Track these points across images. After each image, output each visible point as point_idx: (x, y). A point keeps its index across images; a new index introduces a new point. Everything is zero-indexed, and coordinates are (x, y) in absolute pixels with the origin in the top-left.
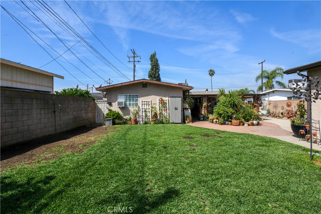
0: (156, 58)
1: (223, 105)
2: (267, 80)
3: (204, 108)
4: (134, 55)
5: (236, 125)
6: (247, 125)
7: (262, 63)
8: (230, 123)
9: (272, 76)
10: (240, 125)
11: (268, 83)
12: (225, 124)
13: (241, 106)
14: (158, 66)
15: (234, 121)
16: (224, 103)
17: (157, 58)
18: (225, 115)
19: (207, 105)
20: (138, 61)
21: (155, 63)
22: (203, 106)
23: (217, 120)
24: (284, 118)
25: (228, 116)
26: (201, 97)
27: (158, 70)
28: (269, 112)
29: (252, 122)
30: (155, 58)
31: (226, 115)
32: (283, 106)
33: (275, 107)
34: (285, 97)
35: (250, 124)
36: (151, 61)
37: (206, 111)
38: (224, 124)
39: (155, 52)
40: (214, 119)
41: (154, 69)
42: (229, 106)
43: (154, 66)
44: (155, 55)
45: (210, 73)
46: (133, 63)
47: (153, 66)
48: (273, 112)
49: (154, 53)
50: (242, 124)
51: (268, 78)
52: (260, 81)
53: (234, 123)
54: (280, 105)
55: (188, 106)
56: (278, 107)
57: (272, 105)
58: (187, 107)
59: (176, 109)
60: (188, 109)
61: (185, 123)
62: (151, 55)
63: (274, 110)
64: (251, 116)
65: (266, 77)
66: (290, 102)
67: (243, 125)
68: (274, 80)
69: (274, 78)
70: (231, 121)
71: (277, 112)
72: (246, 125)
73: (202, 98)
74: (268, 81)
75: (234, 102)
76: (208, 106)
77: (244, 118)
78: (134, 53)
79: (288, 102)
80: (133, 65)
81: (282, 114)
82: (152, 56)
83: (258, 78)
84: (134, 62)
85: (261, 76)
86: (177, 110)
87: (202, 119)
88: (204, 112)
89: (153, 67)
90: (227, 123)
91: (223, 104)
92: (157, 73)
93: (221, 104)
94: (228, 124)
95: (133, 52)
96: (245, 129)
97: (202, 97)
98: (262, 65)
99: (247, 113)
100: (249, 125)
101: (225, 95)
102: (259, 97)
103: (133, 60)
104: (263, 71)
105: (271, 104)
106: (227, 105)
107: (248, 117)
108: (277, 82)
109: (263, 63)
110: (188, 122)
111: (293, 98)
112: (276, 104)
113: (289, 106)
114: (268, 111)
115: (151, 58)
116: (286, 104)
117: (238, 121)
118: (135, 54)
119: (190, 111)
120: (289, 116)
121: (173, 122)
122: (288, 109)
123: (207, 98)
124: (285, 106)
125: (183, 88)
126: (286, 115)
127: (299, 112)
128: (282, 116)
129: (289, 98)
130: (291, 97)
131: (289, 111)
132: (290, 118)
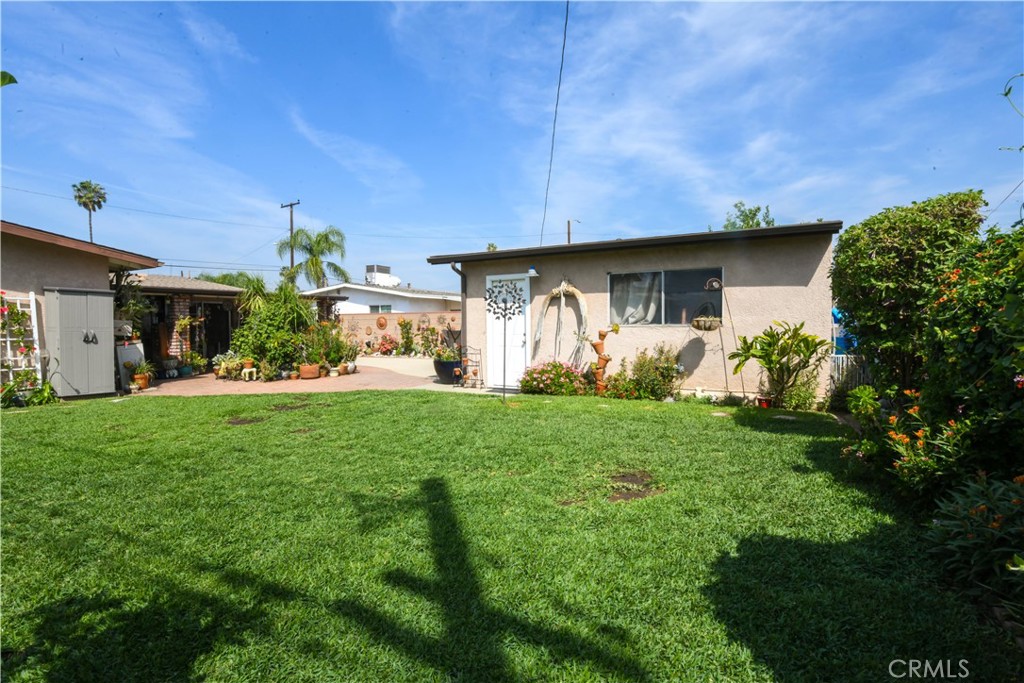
2: (308, 256)
3: (181, 334)
5: (310, 376)
6: (336, 374)
7: (291, 205)
8: (293, 373)
9: (320, 248)
10: (320, 376)
12: (282, 378)
15: (306, 367)
19: (191, 325)
22: (177, 328)
23: (254, 370)
24: (375, 355)
26: (164, 298)
29: (344, 366)
33: (353, 329)
34: (365, 304)
35: (341, 371)
37: (186, 347)
38: (279, 377)
40: (242, 368)
50: (324, 372)
51: (310, 250)
52: (287, 256)
53: (307, 372)
54: (363, 325)
55: (131, 329)
56: (359, 330)
58: (127, 331)
60: (130, 339)
61: (128, 392)
64: (339, 352)
65: (303, 248)
66: (384, 318)
67: (328, 374)
68: (325, 259)
69: (323, 252)
70: (298, 369)
71: (358, 341)
72: (333, 374)
73: (168, 302)
74: (309, 260)
76: (193, 328)
77: (326, 357)
79: (380, 318)
81: (368, 345)
83: (282, 247)
85: (291, 245)
86: (96, 343)
87: (176, 373)
88: (182, 351)
90: (284, 374)
94: (289, 377)
96: (333, 383)
97: (171, 299)
98: (292, 212)
100: (339, 374)
101: (267, 297)
102: (331, 305)
104: (293, 232)
107: (333, 355)
108: (330, 264)
109: (294, 207)
110: (140, 389)
111: (382, 310)
112: (354, 323)
113: (381, 326)
116: (375, 322)
117: (316, 367)
119: (140, 346)
120: (384, 350)
121: (75, 394)
122: (381, 333)
123: (191, 300)
124: (374, 327)
125: (111, 261)
126: (376, 346)
127: (403, 338)
128: (369, 350)
129: (374, 308)
130: (377, 307)
131: (384, 338)
132: (387, 352)
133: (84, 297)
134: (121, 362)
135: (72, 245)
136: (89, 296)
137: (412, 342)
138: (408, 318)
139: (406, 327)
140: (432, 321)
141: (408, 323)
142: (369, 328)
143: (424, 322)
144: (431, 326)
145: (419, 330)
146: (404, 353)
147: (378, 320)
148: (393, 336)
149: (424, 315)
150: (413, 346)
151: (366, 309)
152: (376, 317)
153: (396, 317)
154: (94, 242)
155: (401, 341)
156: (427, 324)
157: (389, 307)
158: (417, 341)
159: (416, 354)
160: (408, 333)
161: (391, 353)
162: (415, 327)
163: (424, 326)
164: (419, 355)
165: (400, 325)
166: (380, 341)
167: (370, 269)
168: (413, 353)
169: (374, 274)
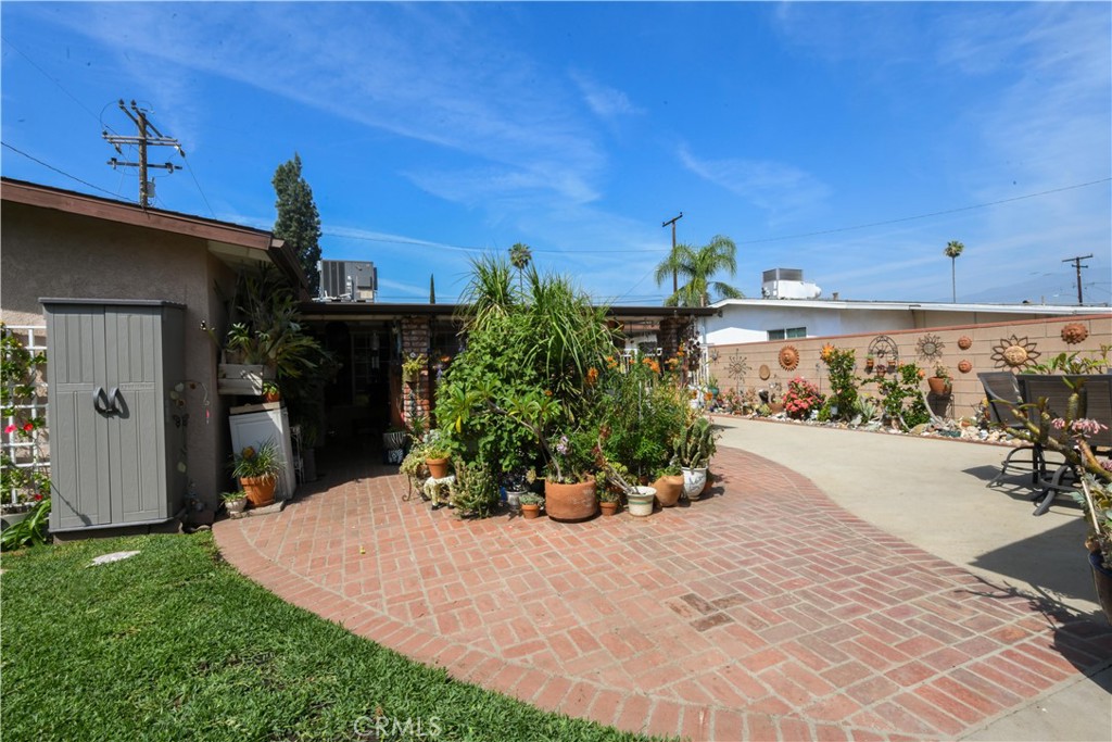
0: (303, 181)
1: (491, 368)
2: (691, 278)
4: (144, 133)
5: (571, 515)
6: (646, 507)
7: (673, 221)
8: (529, 500)
9: (705, 266)
10: (597, 512)
11: (692, 287)
12: (501, 512)
13: (603, 370)
14: (313, 215)
15: (558, 489)
16: (495, 354)
17: (307, 183)
18: (500, 438)
20: (168, 165)
21: (296, 200)
22: (406, 378)
23: (450, 481)
24: (775, 417)
25: (527, 445)
26: (387, 325)
27: (310, 233)
28: (715, 391)
29: (673, 480)
30: (296, 181)
31: (510, 441)
32: (767, 367)
33: (737, 369)
34: (761, 329)
35: (662, 497)
36: (280, 192)
39: (297, 159)
40: (429, 473)
41: (294, 224)
42: (530, 372)
43: (293, 211)
44: (299, 169)
46: (139, 169)
47: (288, 212)
48: (731, 390)
49: (293, 161)
50: (609, 502)
51: (692, 271)
52: (668, 281)
53: (559, 503)
54: (754, 363)
55: (259, 382)
56: (748, 371)
57: (724, 363)
58: (250, 385)
59: (111, 407)
62: (277, 168)
63: (733, 383)
64: (663, 438)
65: (685, 268)
66: (791, 349)
67: (622, 504)
68: (712, 279)
69: (708, 271)
70: (539, 488)
71: (746, 390)
72: (637, 509)
73: (395, 330)
74: (693, 282)
75: (558, 340)
77: (624, 453)
78: (145, 122)
79: (784, 350)
80: (138, 180)
81: (764, 397)
82: (281, 170)
83: (662, 272)
84: (145, 165)
85: (672, 266)
86: (125, 415)
89: (291, 219)
91: (488, 358)
92: (305, 243)
93: (474, 361)
94: (518, 509)
95: (138, 118)
97: (399, 324)
98: (674, 229)
99: (641, 418)
100: (656, 505)
102: (685, 325)
103: (138, 159)
104: (675, 251)
105: (719, 360)
106: (515, 367)
107: (647, 447)
109: (676, 222)
111: (789, 336)
112: (737, 359)
113: (788, 363)
114: (711, 387)
115: (281, 180)
116: (776, 357)
117: (587, 483)
118: (148, 128)
119: (275, 416)
120: (794, 408)
121: (80, 526)
122: (786, 377)
123: (432, 328)
124: (775, 366)
125: (214, 248)
126: (779, 401)
127: (834, 388)
128: (765, 408)
129: (775, 334)
130: (781, 332)
131: (793, 385)
132: (800, 414)
133: (98, 318)
134: (237, 450)
135: (92, 210)
136: (110, 316)
137: (854, 396)
138: (843, 347)
139: (839, 365)
140: (902, 351)
141: (846, 357)
142: (764, 368)
143: (881, 353)
144: (904, 361)
145: (869, 369)
146: (835, 418)
147: (782, 352)
148: (813, 383)
149: (882, 338)
150: (856, 403)
151: (763, 336)
152: (778, 346)
153: (817, 345)
154: (154, 202)
155: (828, 393)
156: (890, 357)
157: (802, 330)
158: (868, 393)
159: (865, 421)
160: (846, 376)
161: (808, 416)
162: (860, 364)
163: (883, 362)
164: (873, 425)
165: (827, 360)
166: (785, 391)
167: (769, 276)
168: (859, 417)
169: (775, 283)
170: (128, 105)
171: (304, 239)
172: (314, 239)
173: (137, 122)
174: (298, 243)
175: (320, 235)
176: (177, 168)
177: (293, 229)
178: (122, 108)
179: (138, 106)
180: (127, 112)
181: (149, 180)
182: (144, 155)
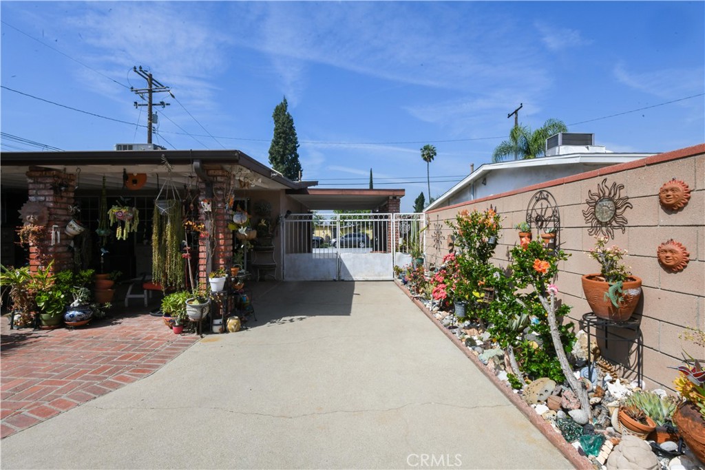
0: (288, 114)
4: (151, 86)
7: (516, 112)
14: (294, 134)
17: (291, 114)
20: (163, 103)
21: (284, 126)
27: (292, 145)
28: (419, 261)
30: (285, 115)
33: (438, 238)
36: (276, 122)
39: (285, 100)
41: (282, 140)
43: (283, 133)
44: (286, 106)
45: (423, 155)
46: (147, 108)
47: (279, 133)
49: (283, 102)
56: (442, 241)
62: (275, 108)
78: (151, 79)
80: (147, 115)
82: (277, 109)
84: (151, 105)
89: (280, 137)
92: (287, 151)
103: (147, 102)
112: (438, 227)
115: (277, 115)
118: (153, 82)
169: (557, 148)
170: (138, 69)
171: (287, 149)
172: (295, 148)
173: (147, 79)
174: (283, 151)
175: (298, 146)
176: (167, 104)
177: (281, 143)
178: (135, 71)
179: (143, 70)
180: (139, 74)
181: (154, 113)
182: (150, 98)
